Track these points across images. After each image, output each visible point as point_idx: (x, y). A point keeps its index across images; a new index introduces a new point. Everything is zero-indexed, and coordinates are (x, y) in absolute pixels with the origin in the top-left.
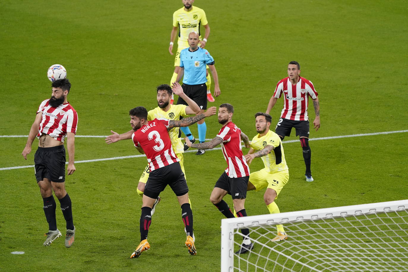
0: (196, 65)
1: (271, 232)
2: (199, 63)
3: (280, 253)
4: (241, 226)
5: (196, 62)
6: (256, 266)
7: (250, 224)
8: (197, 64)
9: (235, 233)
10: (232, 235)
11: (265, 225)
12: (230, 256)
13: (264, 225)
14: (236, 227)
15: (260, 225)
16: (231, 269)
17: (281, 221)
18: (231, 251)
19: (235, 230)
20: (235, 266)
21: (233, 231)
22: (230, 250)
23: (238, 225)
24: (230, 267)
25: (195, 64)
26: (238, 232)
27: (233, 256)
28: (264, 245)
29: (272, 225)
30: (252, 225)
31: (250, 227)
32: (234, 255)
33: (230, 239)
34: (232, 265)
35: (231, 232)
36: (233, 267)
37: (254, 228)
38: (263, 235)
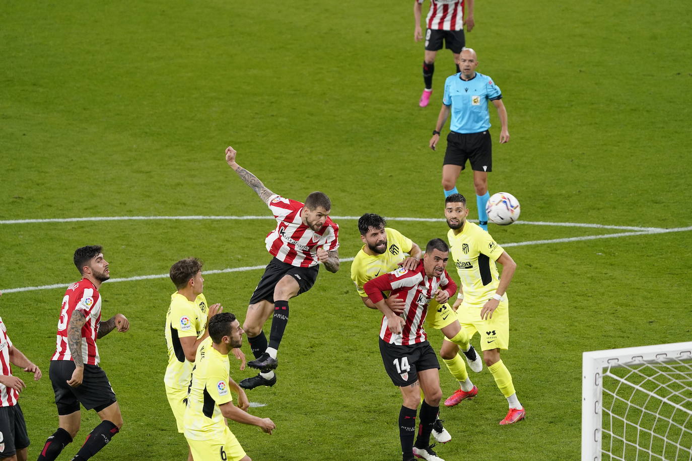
0: (475, 102)
1: (663, 373)
2: (479, 99)
3: (678, 406)
4: (613, 363)
5: (474, 98)
6: (639, 428)
7: (629, 360)
8: (476, 100)
9: (604, 375)
10: (600, 377)
11: (654, 362)
12: (597, 412)
13: (651, 362)
14: (606, 365)
15: (645, 363)
16: (598, 432)
17: (679, 355)
18: (598, 404)
19: (605, 370)
20: (603, 428)
21: (600, 371)
22: (597, 401)
23: (609, 361)
24: (597, 429)
25: (473, 102)
26: (608, 373)
27: (601, 413)
28: (652, 394)
29: (664, 362)
30: (631, 362)
31: (629, 366)
32: (603, 410)
33: (597, 384)
34: (600, 426)
35: (598, 373)
36: (601, 429)
37: (635, 367)
38: (650, 378)
